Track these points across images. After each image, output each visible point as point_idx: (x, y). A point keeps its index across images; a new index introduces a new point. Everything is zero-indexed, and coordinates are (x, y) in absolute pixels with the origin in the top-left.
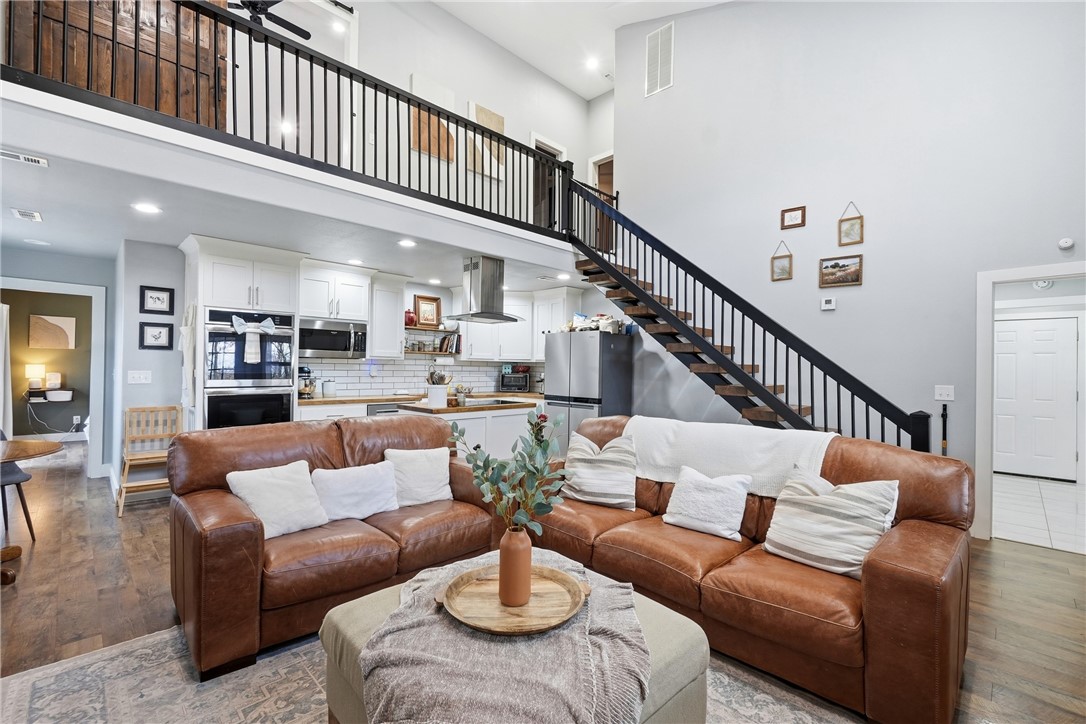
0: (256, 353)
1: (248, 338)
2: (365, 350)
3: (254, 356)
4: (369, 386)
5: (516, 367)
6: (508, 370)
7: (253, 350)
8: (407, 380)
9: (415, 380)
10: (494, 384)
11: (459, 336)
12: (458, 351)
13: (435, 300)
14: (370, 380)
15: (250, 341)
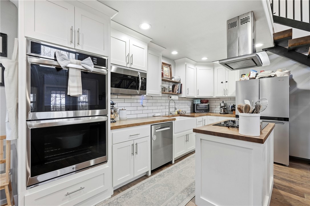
0: (78, 87)
1: (71, 72)
2: (145, 90)
3: (76, 89)
4: (141, 112)
5: (203, 101)
6: (197, 102)
7: (75, 84)
8: (159, 108)
9: (162, 108)
10: (190, 109)
11: (181, 85)
12: (181, 93)
13: (170, 65)
14: (141, 108)
15: (73, 76)
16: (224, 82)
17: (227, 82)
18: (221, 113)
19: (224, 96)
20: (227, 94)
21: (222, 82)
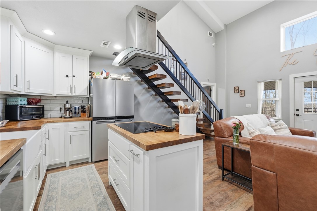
5: (32, 100)
16: (70, 76)
17: (74, 76)
18: (66, 117)
19: (70, 94)
20: (74, 93)
21: (67, 76)
